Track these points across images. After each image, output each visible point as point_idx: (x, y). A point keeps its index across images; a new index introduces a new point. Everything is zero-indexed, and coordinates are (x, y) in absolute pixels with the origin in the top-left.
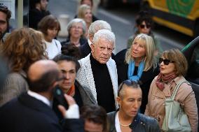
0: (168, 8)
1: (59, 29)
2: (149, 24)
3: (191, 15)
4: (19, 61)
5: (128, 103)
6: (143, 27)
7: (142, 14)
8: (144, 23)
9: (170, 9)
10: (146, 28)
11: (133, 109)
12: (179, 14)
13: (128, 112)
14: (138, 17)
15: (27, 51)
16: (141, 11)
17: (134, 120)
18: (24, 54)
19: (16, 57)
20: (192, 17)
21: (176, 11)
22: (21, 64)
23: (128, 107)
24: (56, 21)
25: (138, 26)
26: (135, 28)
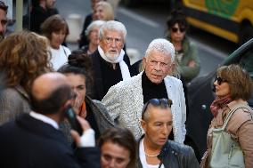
0: (207, 7)
1: (67, 32)
2: (183, 27)
3: (236, 16)
4: (12, 74)
5: (154, 128)
6: (175, 30)
7: (175, 14)
8: (177, 26)
9: (210, 9)
10: (179, 32)
11: (162, 136)
12: (220, 14)
13: (155, 139)
14: (169, 18)
15: (22, 61)
16: (174, 10)
17: (162, 149)
18: (19, 65)
19: (10, 68)
20: (236, 18)
21: (216, 10)
22: (15, 78)
23: (155, 133)
24: (63, 22)
25: (169, 29)
26: (165, 32)
